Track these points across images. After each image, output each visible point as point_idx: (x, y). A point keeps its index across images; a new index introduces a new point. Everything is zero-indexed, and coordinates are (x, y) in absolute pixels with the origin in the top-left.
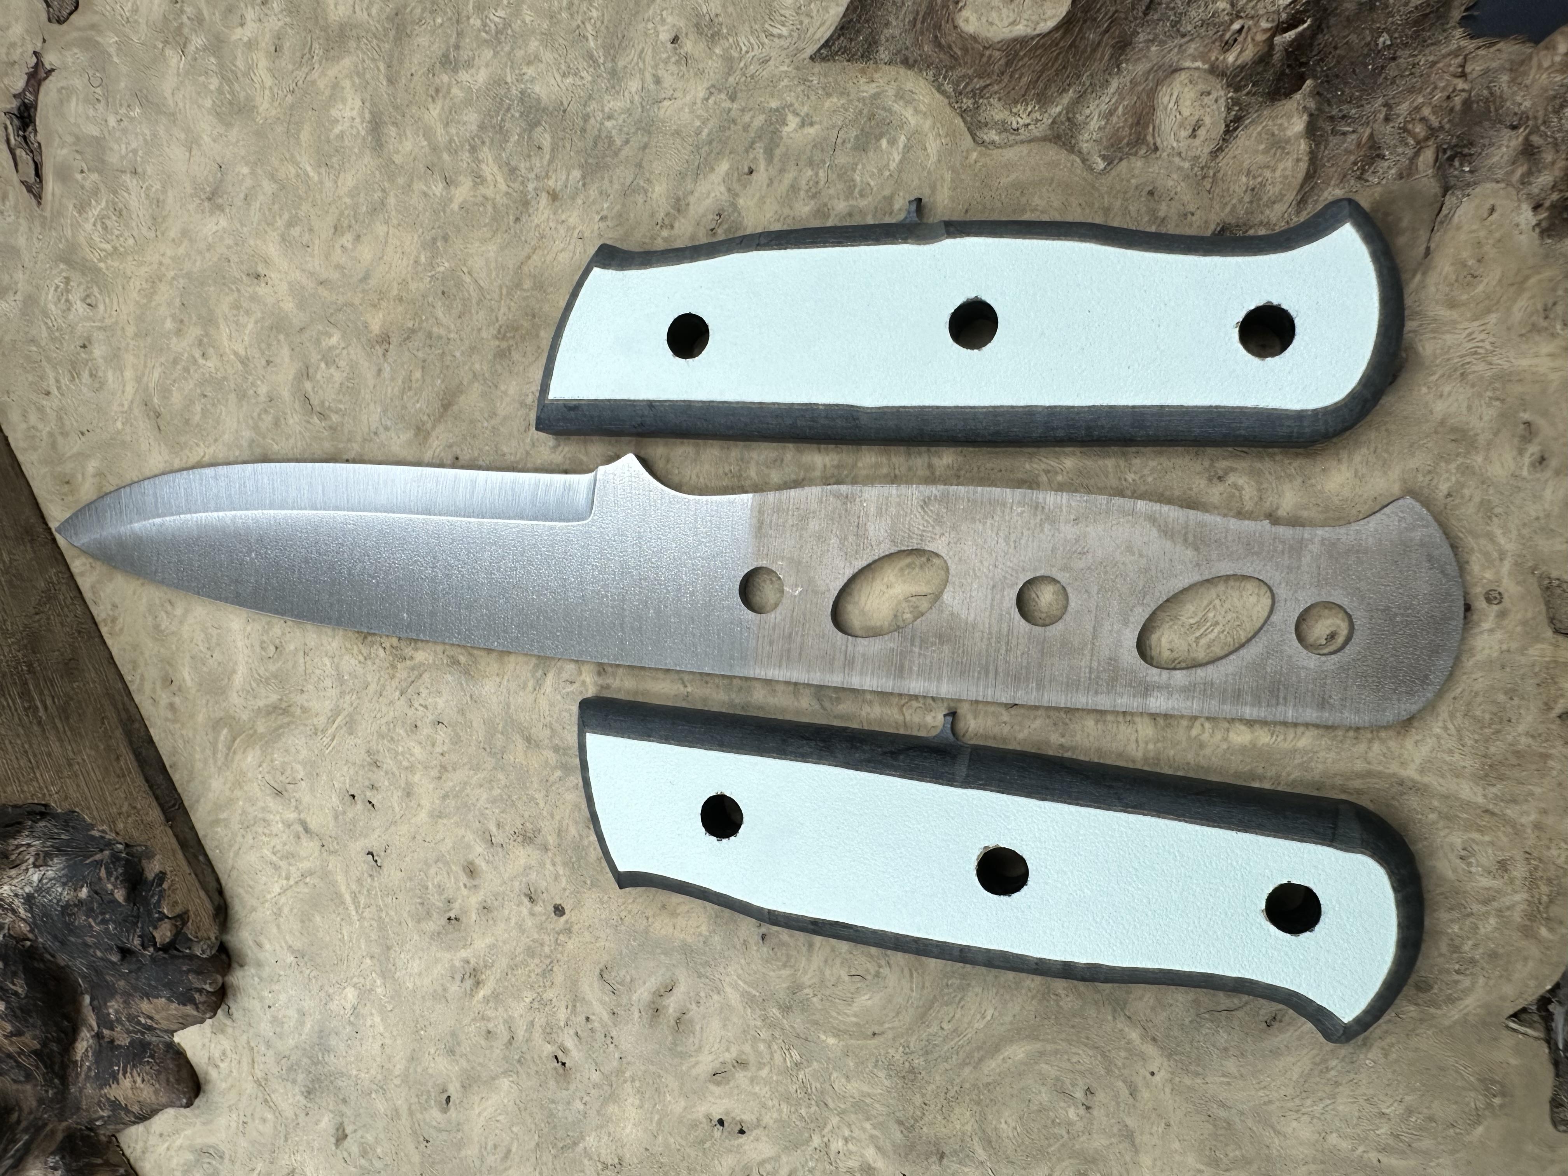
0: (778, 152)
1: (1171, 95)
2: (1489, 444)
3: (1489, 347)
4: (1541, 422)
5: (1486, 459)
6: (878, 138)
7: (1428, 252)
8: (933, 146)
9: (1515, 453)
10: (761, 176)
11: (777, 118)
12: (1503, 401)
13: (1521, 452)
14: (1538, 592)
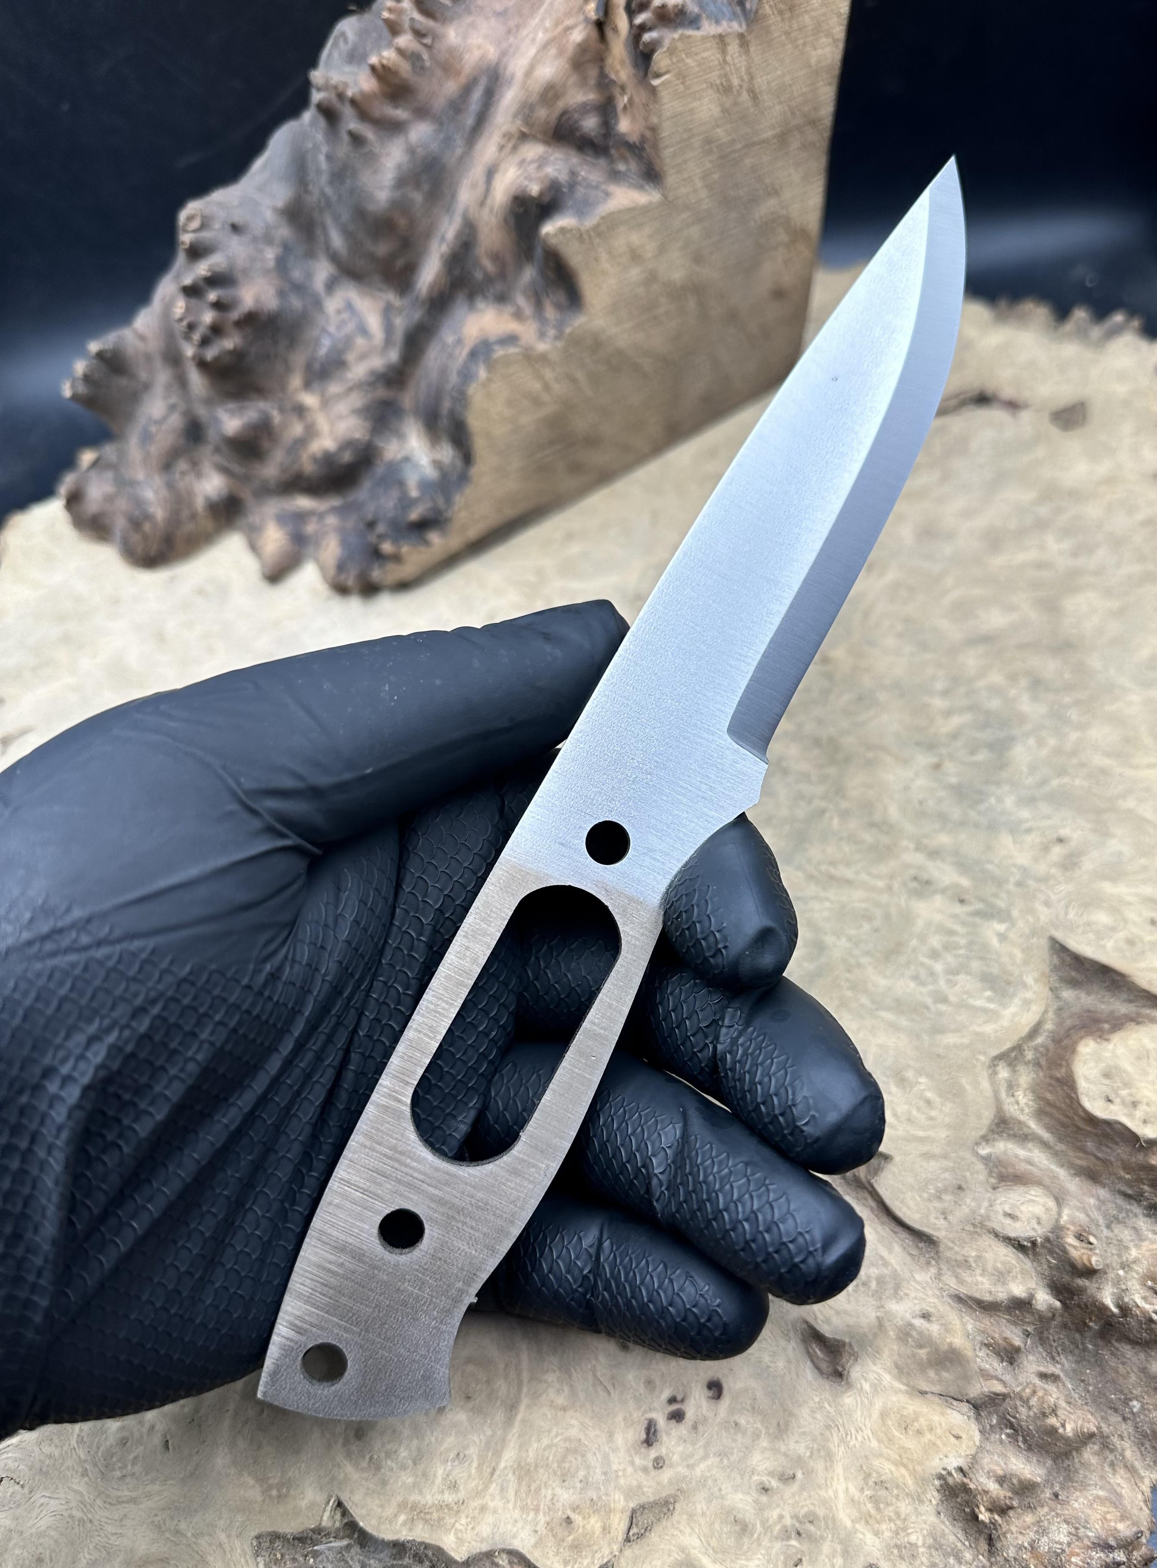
0: (978, 920)
1: (1036, 1196)
2: (776, 1451)
3: (852, 1444)
4: (795, 1487)
5: (765, 1449)
6: (993, 989)
7: (923, 1393)
8: (989, 1029)
9: (771, 1469)
10: (959, 909)
11: (1003, 916)
12: (811, 1457)
13: (771, 1474)
14: (664, 1495)
